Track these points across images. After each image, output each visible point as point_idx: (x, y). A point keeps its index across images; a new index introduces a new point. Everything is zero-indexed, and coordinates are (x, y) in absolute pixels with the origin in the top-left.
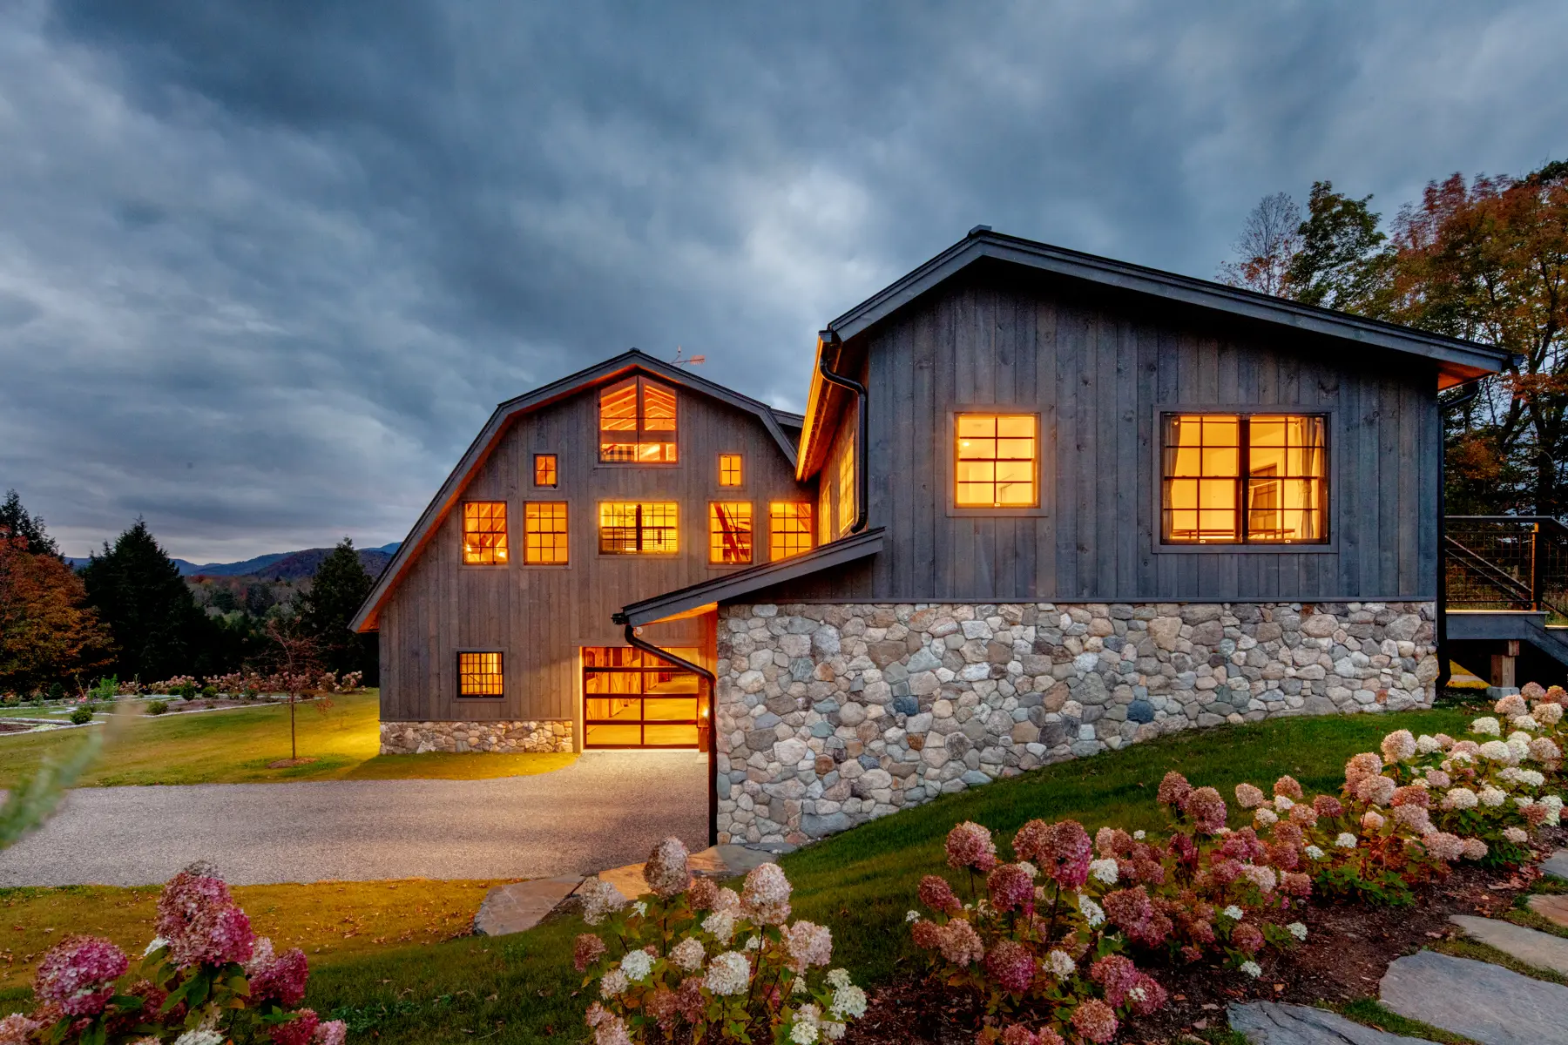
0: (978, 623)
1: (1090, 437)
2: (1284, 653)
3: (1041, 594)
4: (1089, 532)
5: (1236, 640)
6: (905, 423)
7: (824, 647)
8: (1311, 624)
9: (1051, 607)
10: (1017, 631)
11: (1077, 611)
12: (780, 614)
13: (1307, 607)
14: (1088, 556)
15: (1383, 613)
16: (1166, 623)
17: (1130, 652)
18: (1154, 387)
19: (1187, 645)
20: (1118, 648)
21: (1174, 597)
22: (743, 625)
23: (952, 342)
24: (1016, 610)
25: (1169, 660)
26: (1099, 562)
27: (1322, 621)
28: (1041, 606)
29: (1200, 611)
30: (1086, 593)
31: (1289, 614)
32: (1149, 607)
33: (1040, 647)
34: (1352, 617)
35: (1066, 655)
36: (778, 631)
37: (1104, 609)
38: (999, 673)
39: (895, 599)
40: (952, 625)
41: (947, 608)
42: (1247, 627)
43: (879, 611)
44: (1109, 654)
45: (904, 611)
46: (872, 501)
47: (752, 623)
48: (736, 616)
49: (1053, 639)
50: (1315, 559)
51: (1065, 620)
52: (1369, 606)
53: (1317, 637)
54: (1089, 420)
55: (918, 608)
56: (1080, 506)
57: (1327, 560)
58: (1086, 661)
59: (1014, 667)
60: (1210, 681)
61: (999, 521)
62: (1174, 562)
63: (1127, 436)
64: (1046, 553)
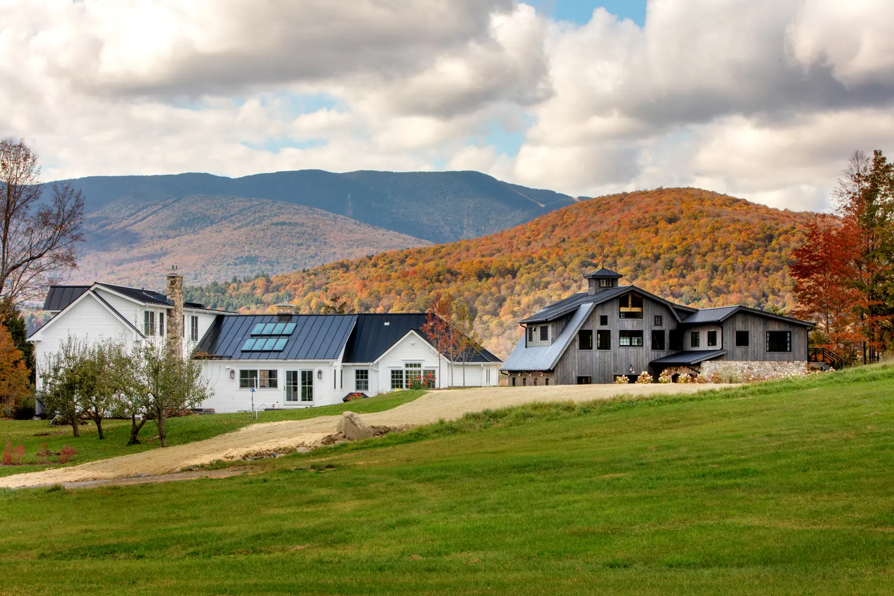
0: (740, 364)
1: (756, 335)
2: (785, 369)
4: (756, 350)
5: (777, 367)
6: (729, 334)
7: (717, 368)
9: (750, 362)
10: (745, 366)
11: (754, 362)
12: (710, 363)
13: (788, 362)
15: (799, 363)
16: (767, 364)
17: (762, 369)
18: (765, 328)
19: (770, 368)
20: (760, 368)
21: (768, 360)
24: (745, 362)
25: (768, 370)
26: (757, 355)
27: (790, 364)
29: (772, 362)
31: (785, 363)
32: (765, 362)
33: (749, 368)
34: (795, 363)
35: (752, 369)
36: (710, 365)
37: (758, 362)
38: (742, 372)
39: (727, 360)
40: (735, 365)
42: (779, 365)
43: (725, 362)
45: (729, 362)
46: (724, 345)
47: (706, 364)
48: (704, 363)
49: (751, 367)
50: (789, 354)
51: (752, 364)
52: (797, 362)
53: (790, 366)
54: (756, 332)
55: (731, 362)
56: (755, 346)
57: (791, 354)
58: (755, 370)
59: (745, 371)
60: (774, 374)
61: (742, 348)
62: (768, 354)
63: (762, 335)
64: (749, 353)
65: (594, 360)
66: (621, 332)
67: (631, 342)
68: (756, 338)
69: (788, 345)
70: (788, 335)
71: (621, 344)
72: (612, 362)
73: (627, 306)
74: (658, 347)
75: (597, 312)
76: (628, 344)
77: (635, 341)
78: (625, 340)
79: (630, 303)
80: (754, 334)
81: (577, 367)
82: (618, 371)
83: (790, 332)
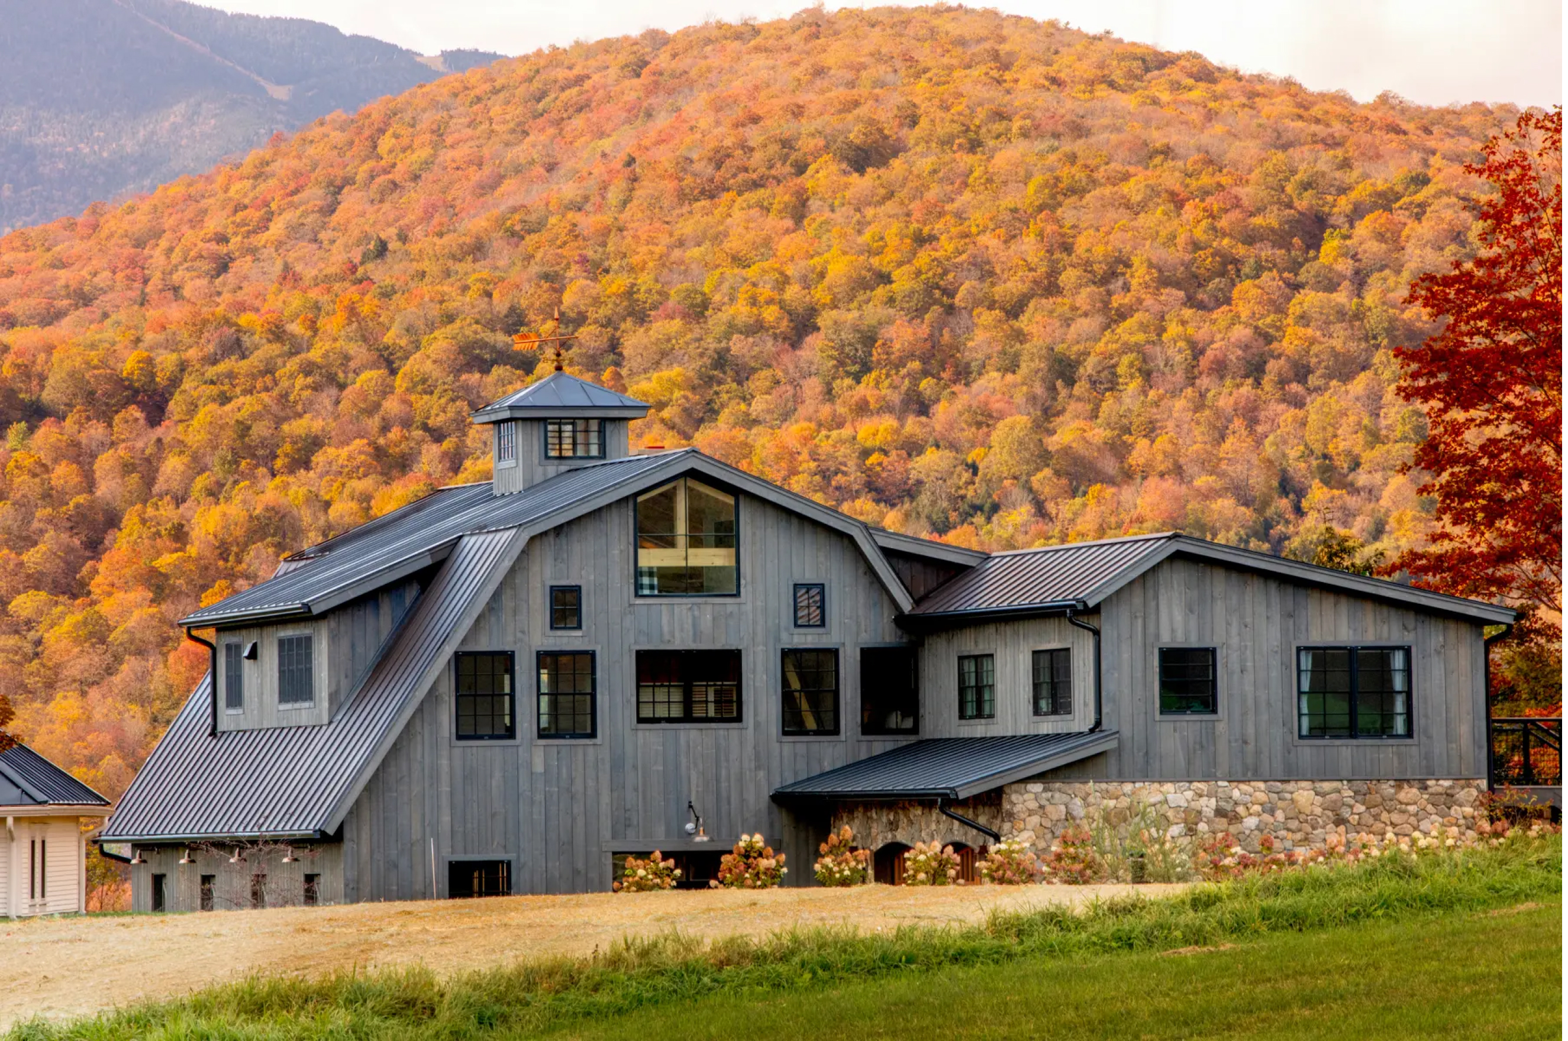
0: (1177, 795)
1: (1249, 664)
2: (1385, 816)
3: (1218, 774)
4: (1251, 731)
5: (1351, 807)
6: (1126, 656)
7: (1075, 813)
8: (1402, 796)
9: (1226, 784)
10: (1204, 801)
11: (1244, 787)
12: (1045, 790)
13: (1399, 783)
14: (1251, 747)
15: (1451, 787)
16: (1304, 794)
17: (1280, 815)
18: (1291, 628)
19: (1318, 811)
20: (1272, 812)
21: (1309, 776)
22: (1021, 799)
23: (1156, 597)
24: (1202, 786)
25: (1306, 821)
26: (1258, 753)
27: (1409, 793)
28: (1220, 783)
29: (1327, 786)
30: (1249, 774)
31: (1387, 788)
32: (1292, 784)
33: (1220, 812)
34: (1430, 790)
35: (1236, 817)
36: (1044, 802)
37: (1262, 785)
38: (1191, 831)
39: (1122, 779)
40: (1159, 797)
41: (1156, 785)
42: (1359, 798)
43: (1113, 787)
44: (1266, 817)
45: (1128, 787)
46: (1105, 710)
47: (1026, 796)
48: (1016, 792)
49: (1228, 807)
50: (1403, 749)
52: (1441, 782)
53: (1407, 804)
54: (1249, 653)
55: (1138, 785)
56: (1244, 714)
57: (1412, 750)
58: (1251, 822)
59: (1202, 827)
60: (1335, 837)
61: (1190, 723)
62: (1309, 752)
63: (1275, 662)
64: (1222, 747)
65: (524, 785)
66: (643, 657)
67: (688, 703)
68: (1249, 677)
69: (1399, 706)
70: (1398, 661)
71: (643, 715)
72: (605, 799)
73: (669, 542)
74: (811, 723)
75: (535, 568)
76: (676, 711)
77: (707, 695)
78: (661, 695)
79: (681, 527)
80: (1242, 661)
81: (446, 819)
82: (631, 833)
83: (1407, 651)
